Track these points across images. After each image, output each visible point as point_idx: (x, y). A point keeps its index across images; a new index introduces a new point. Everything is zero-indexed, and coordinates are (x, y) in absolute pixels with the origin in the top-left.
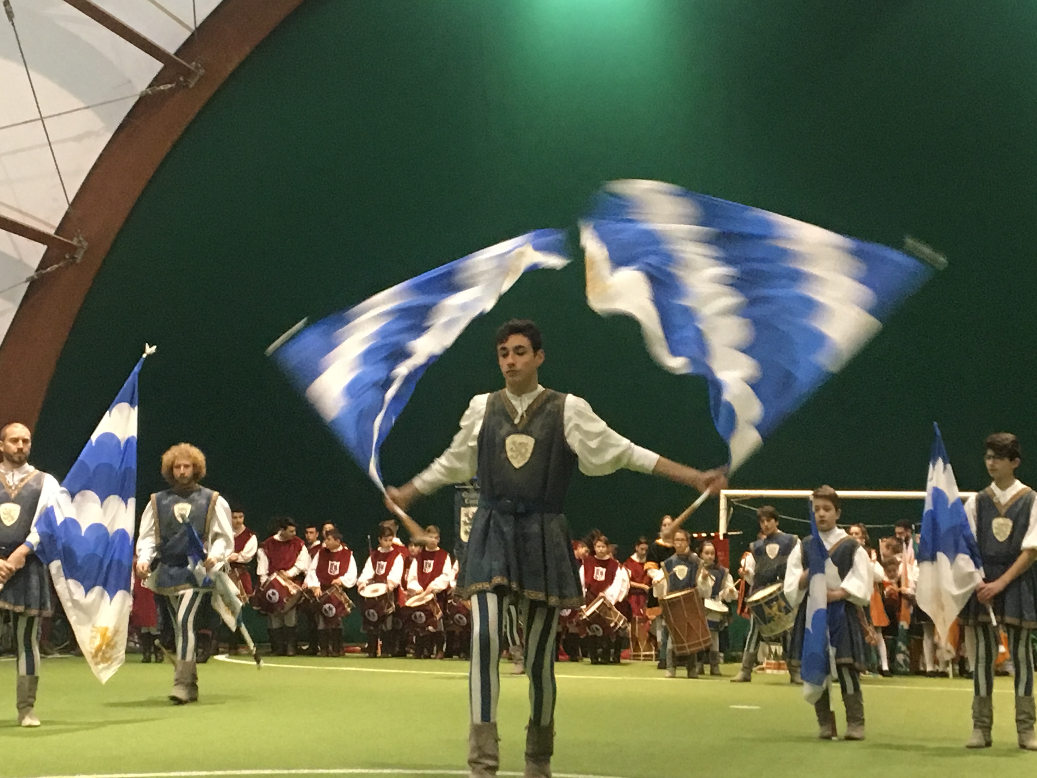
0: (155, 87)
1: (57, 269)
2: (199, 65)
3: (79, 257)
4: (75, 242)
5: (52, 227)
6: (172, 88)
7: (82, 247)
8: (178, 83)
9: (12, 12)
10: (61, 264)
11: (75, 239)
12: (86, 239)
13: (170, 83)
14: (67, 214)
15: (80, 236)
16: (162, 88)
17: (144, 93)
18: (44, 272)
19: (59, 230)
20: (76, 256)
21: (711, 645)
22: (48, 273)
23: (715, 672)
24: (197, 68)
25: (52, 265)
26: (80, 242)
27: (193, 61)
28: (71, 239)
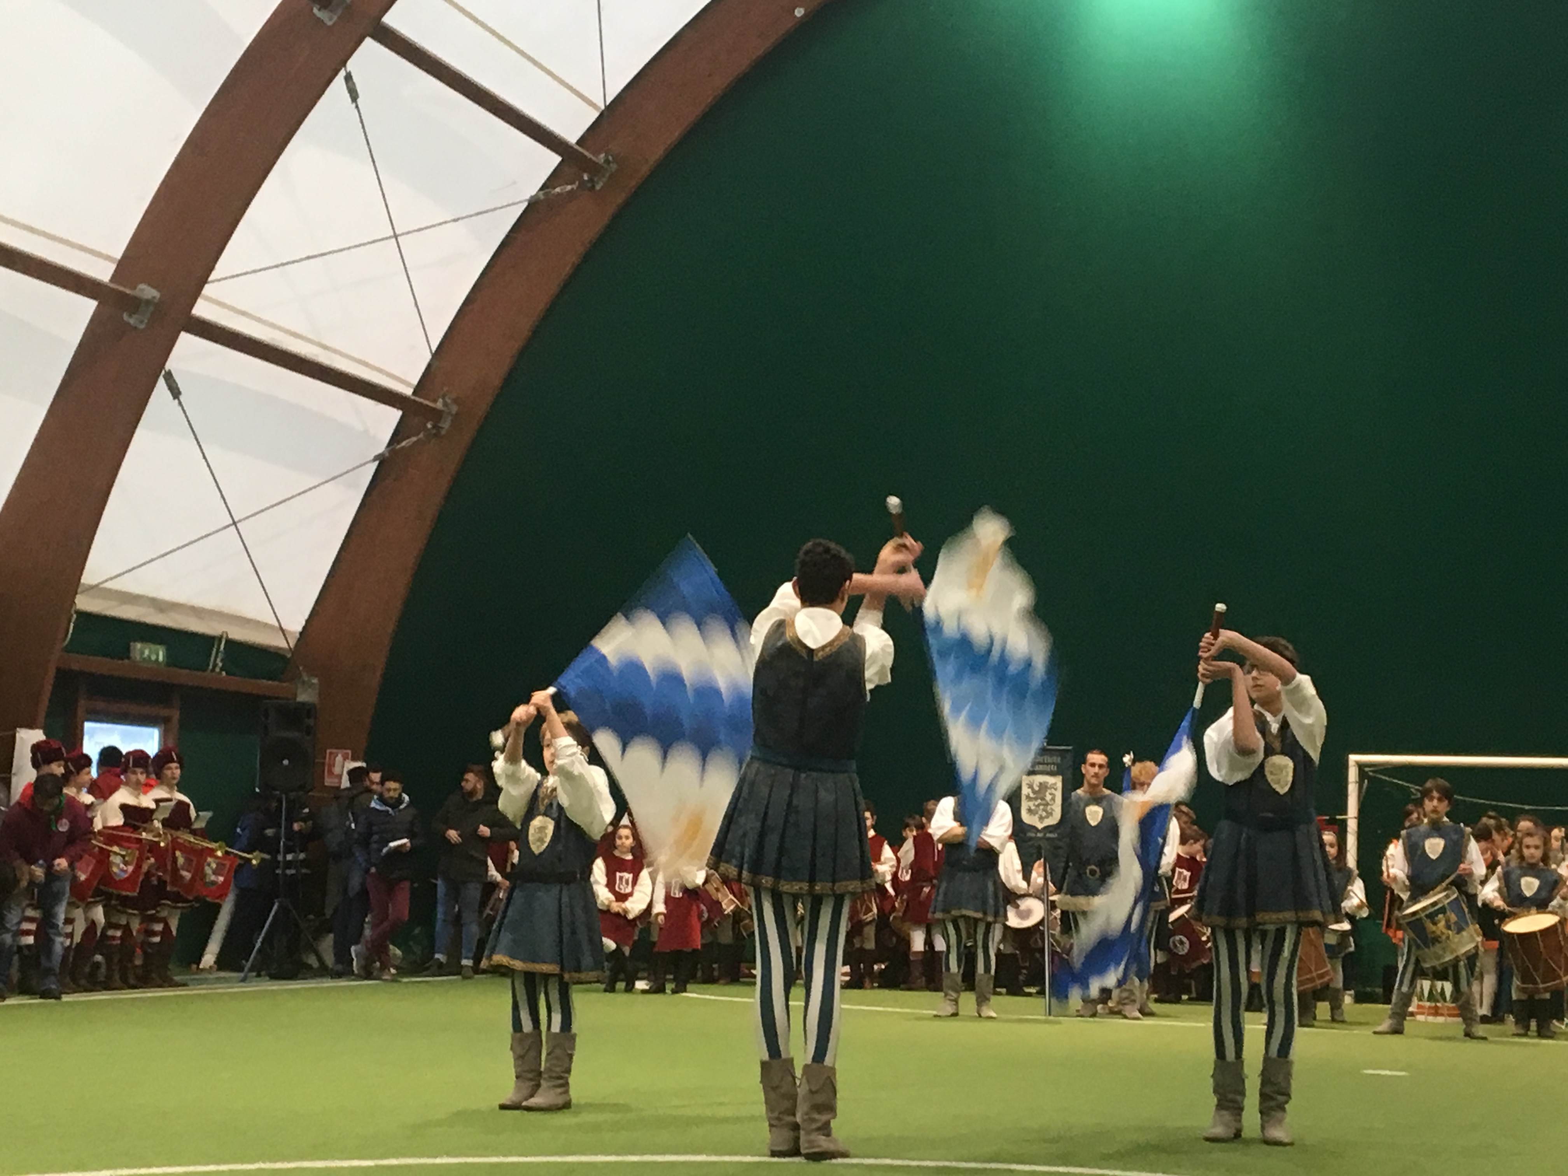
0: (548, 190)
1: (415, 442)
2: (610, 158)
3: (446, 425)
4: (439, 405)
5: (408, 384)
6: (572, 189)
7: (450, 413)
8: (582, 183)
9: (356, 91)
10: (421, 436)
11: (441, 400)
13: (571, 184)
14: (429, 366)
15: (447, 396)
16: (558, 190)
17: (535, 199)
18: (397, 447)
19: (418, 390)
20: (440, 425)
22: (403, 448)
23: (1340, 1017)
24: (607, 161)
25: (408, 437)
26: (445, 404)
27: (600, 151)
28: (435, 401)
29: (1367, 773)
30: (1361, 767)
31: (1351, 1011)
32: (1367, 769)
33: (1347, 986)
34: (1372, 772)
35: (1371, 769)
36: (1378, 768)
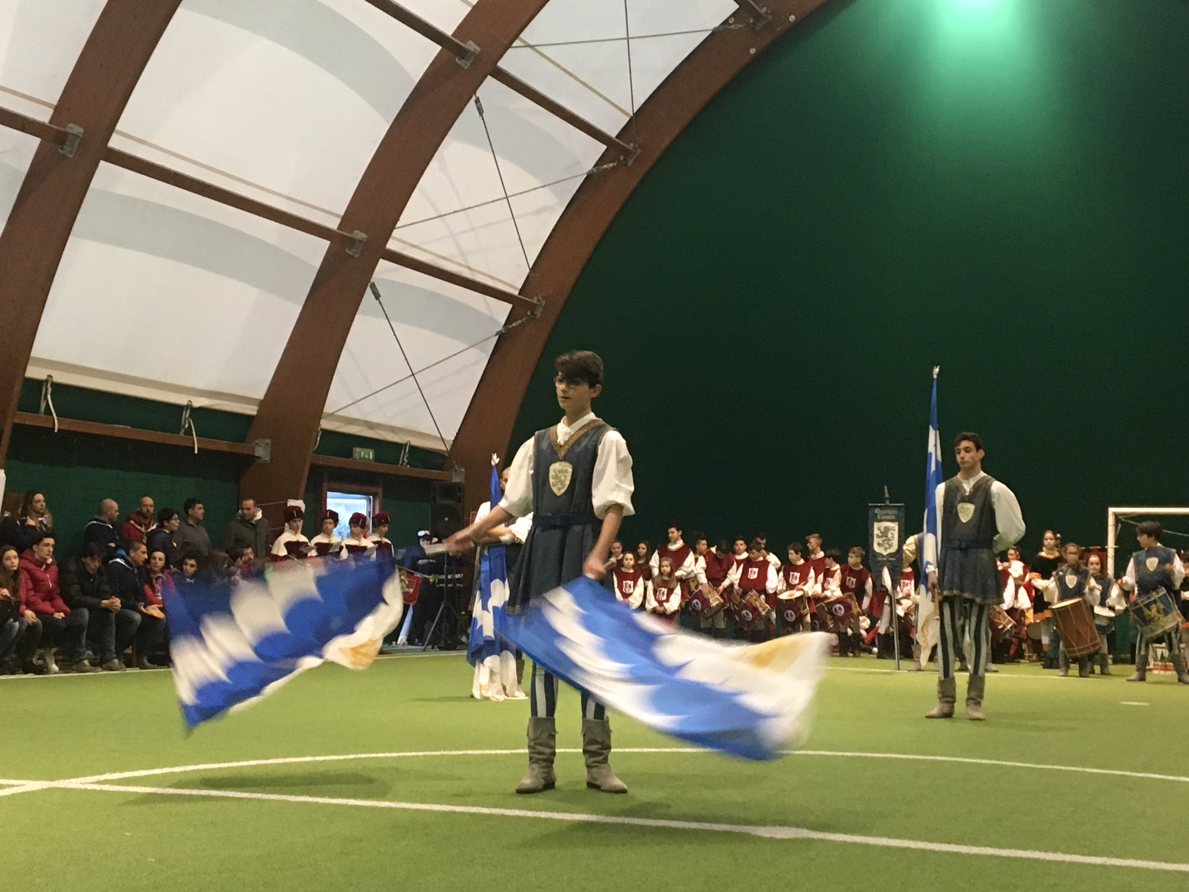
0: (599, 166)
1: (521, 324)
2: (637, 146)
3: (538, 313)
4: (535, 301)
5: (516, 288)
6: (614, 166)
7: (541, 305)
8: (619, 161)
9: (482, 109)
10: (524, 319)
11: (535, 298)
12: (544, 297)
13: (612, 162)
14: (528, 277)
15: (539, 295)
16: (605, 166)
17: (591, 172)
18: (510, 327)
19: (521, 292)
20: (535, 312)
21: (1101, 648)
22: (513, 327)
24: (635, 148)
25: (516, 321)
26: (538, 300)
27: (630, 142)
28: (532, 298)
29: (1120, 519)
30: (1116, 515)
31: (1112, 668)
32: (1120, 517)
33: (1110, 652)
34: (1124, 518)
35: (1123, 517)
36: (1128, 516)
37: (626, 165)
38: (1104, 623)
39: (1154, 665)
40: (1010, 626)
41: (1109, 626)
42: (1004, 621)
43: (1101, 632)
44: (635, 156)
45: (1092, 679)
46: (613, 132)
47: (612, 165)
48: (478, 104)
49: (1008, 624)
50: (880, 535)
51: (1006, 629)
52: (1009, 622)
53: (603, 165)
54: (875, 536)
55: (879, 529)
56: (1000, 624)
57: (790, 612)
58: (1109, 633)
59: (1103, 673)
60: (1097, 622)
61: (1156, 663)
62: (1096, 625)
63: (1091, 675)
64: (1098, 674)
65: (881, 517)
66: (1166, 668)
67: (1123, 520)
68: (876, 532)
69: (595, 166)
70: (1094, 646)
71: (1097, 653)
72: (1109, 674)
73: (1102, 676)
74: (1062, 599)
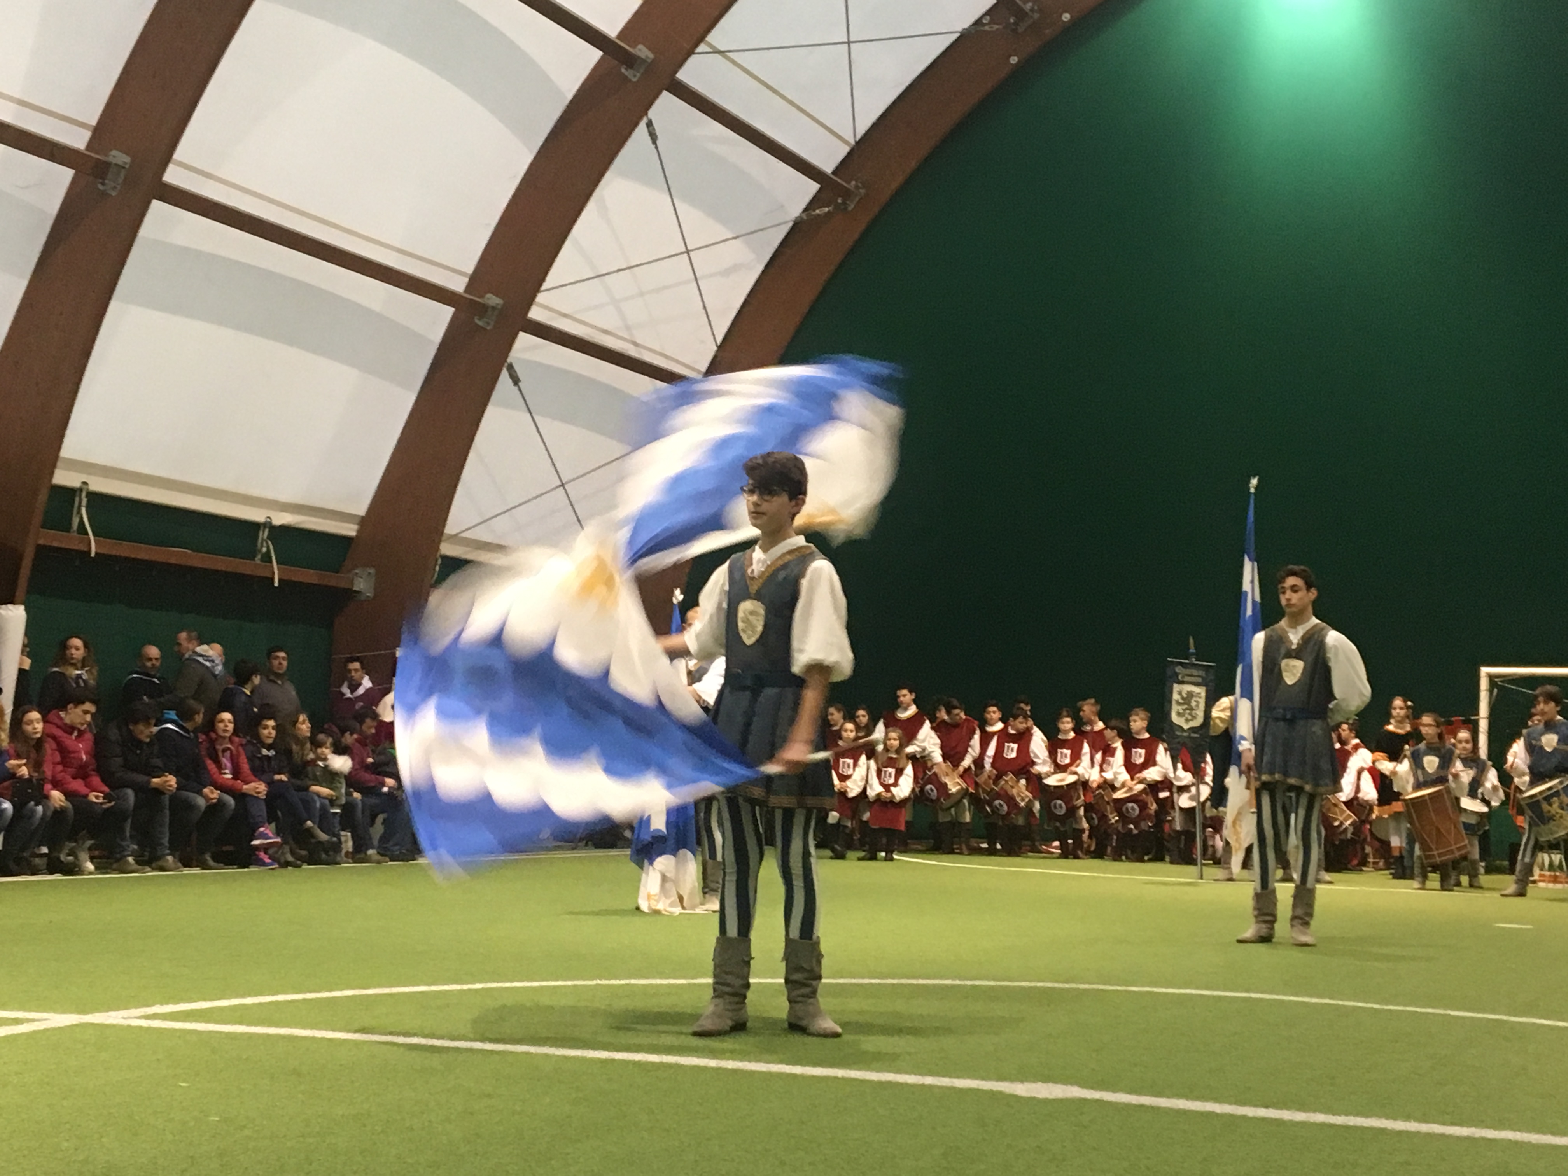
0: (809, 212)
2: (860, 185)
5: (699, 372)
6: (829, 212)
8: (837, 204)
9: (655, 134)
13: (826, 206)
14: (715, 358)
16: (818, 211)
17: (799, 219)
21: (1469, 853)
23: (1476, 884)
24: (857, 187)
27: (852, 180)
29: (1496, 682)
30: (1491, 677)
31: (1484, 879)
32: (1496, 680)
33: (1482, 859)
34: (1501, 682)
35: (1499, 679)
36: (1506, 679)
37: (846, 209)
38: (1473, 821)
39: (1541, 876)
40: (1349, 822)
41: (1479, 824)
42: (1341, 815)
43: (1468, 832)
44: (857, 199)
45: (1457, 893)
46: (828, 166)
47: (826, 209)
48: (651, 128)
49: (1346, 820)
50: (1181, 701)
51: (1344, 827)
52: (1349, 817)
53: (814, 210)
54: (1174, 703)
55: (1180, 693)
56: (1336, 820)
57: (1059, 802)
58: (1480, 833)
59: (1471, 885)
60: (1464, 819)
61: (1543, 873)
62: (1464, 823)
63: (1455, 888)
64: (1466, 887)
65: (1183, 677)
66: (1555, 880)
67: (1500, 683)
68: (1176, 697)
69: (806, 210)
70: (1459, 849)
71: (1465, 858)
72: (1481, 888)
73: (1472, 890)
74: (1418, 786)
